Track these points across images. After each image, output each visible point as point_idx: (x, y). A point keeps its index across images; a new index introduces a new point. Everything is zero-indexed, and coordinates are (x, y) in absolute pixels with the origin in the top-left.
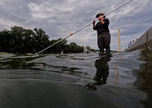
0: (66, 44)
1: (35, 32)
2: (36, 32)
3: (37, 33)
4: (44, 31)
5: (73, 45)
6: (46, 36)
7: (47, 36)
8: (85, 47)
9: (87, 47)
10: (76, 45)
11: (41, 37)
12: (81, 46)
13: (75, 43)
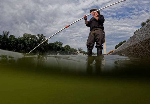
0: (61, 46)
1: (38, 37)
4: (45, 36)
5: (68, 47)
6: (45, 39)
8: (78, 49)
9: (79, 49)
10: (70, 47)
11: (42, 41)
12: (74, 49)
13: (69, 46)
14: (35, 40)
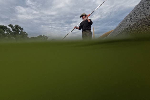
2: (12, 28)
3: (13, 30)
4: (21, 28)
6: (24, 32)
7: (26, 33)
11: (18, 34)
14: (6, 33)
